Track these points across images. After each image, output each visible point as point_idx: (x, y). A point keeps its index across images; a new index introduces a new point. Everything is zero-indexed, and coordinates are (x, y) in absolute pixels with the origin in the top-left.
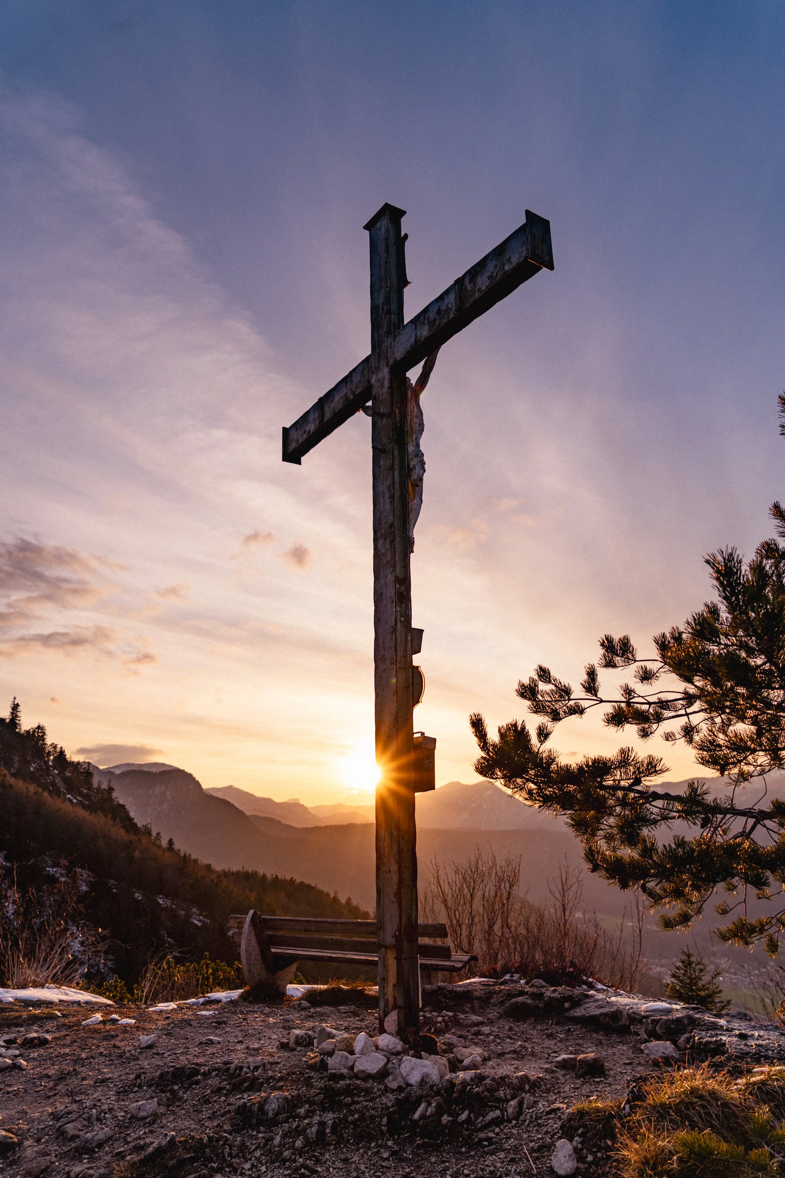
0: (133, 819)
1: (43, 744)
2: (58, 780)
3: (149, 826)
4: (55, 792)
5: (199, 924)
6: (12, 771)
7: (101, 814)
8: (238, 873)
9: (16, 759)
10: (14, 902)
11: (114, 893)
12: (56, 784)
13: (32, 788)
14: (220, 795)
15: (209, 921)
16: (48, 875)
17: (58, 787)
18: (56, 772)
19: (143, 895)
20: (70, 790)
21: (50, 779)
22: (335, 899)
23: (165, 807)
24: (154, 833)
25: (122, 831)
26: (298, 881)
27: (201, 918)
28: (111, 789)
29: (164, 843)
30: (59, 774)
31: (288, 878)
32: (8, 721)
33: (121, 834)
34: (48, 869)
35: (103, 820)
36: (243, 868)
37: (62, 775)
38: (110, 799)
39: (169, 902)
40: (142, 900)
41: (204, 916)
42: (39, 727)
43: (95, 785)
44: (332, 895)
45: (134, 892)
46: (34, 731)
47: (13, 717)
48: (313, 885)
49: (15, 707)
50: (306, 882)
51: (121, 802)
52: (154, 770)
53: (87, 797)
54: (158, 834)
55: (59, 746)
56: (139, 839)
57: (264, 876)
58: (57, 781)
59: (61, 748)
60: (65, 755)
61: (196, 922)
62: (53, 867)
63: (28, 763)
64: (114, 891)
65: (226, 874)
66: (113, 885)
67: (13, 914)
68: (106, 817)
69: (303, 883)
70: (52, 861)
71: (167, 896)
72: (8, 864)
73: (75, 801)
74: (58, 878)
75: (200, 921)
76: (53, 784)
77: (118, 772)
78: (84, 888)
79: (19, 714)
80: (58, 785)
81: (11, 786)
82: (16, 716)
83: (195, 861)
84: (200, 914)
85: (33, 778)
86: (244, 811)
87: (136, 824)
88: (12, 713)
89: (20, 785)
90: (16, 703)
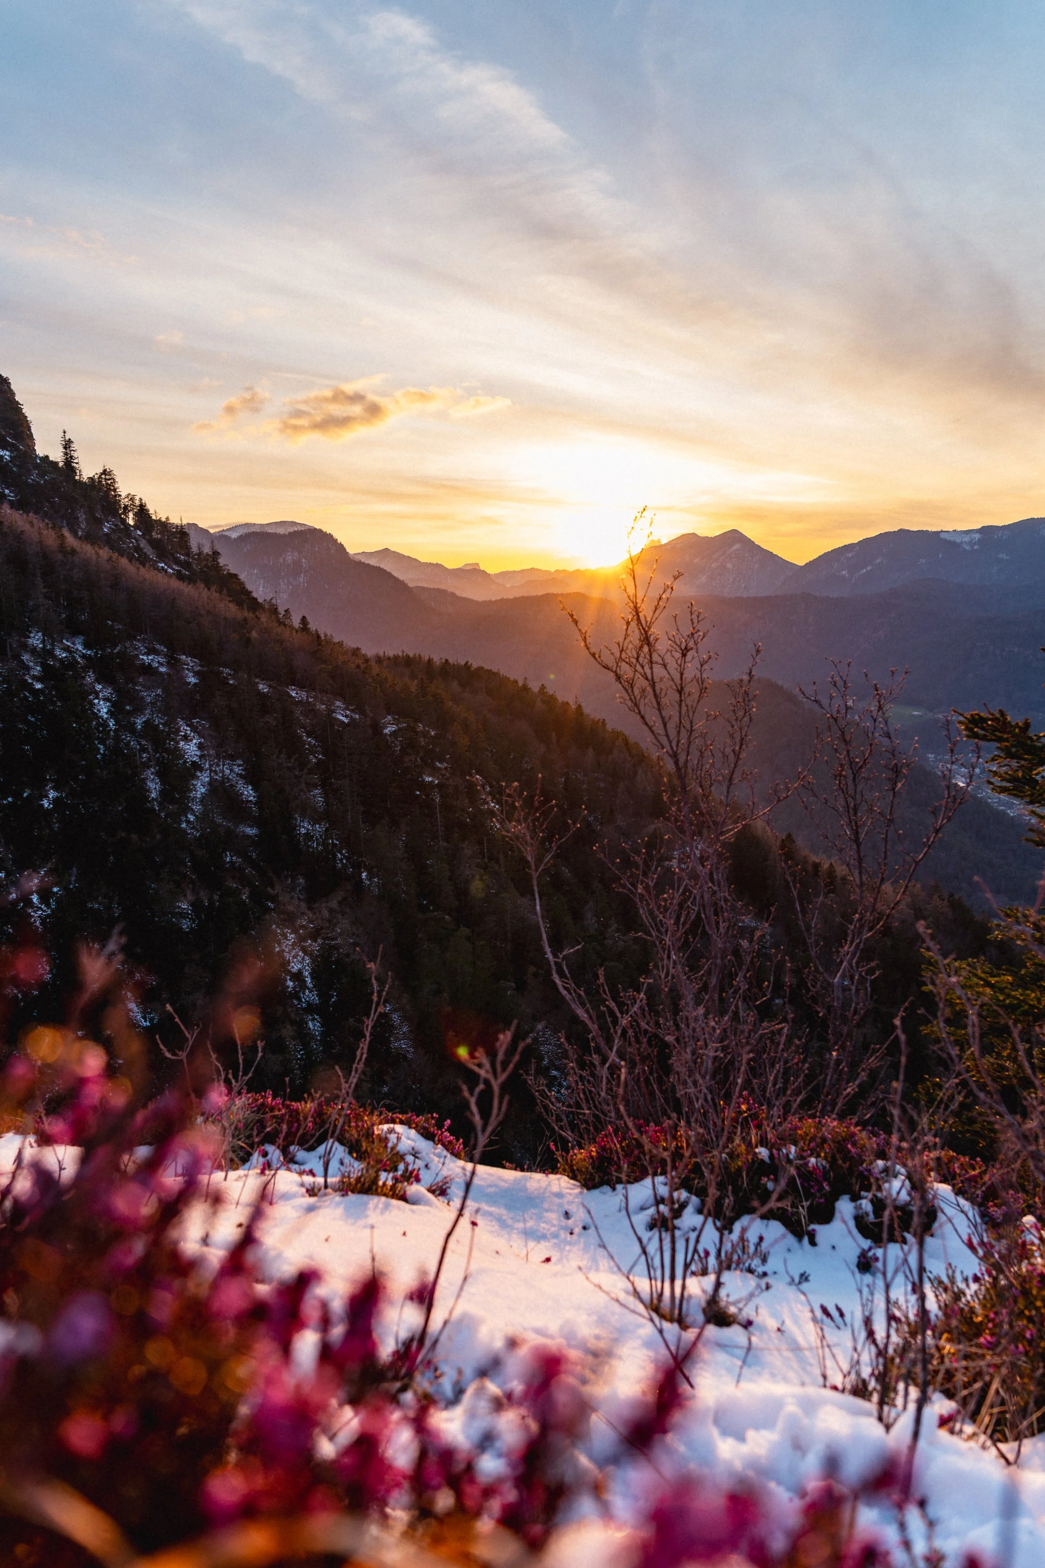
0: (251, 592)
1: (115, 496)
2: (143, 543)
3: (274, 601)
4: (143, 560)
5: (346, 721)
6: (80, 533)
7: (202, 586)
8: (396, 657)
9: (82, 516)
10: (106, 699)
11: (231, 685)
12: (141, 549)
13: (105, 553)
14: (373, 562)
15: (357, 716)
16: (144, 664)
17: (145, 554)
18: (139, 533)
19: (270, 686)
20: (162, 556)
21: (132, 542)
22: (525, 688)
23: (301, 580)
24: (281, 610)
25: (233, 607)
26: (475, 666)
27: (348, 712)
28: (216, 554)
29: (296, 622)
30: (143, 536)
31: (463, 663)
32: (61, 464)
33: (230, 610)
34: (141, 657)
35: (205, 593)
36: (403, 652)
37: (147, 537)
38: (217, 568)
39: (304, 695)
40: (268, 692)
41: (352, 711)
42: (105, 472)
43: (195, 550)
44: (520, 684)
45: (258, 683)
46: (100, 477)
47: (66, 459)
48: (495, 670)
49: (67, 445)
50: (486, 667)
51: (233, 571)
52: (281, 531)
53: (186, 565)
54: (287, 611)
55: (137, 498)
56: (256, 616)
57: (430, 661)
58: (142, 545)
59: (141, 499)
60: (148, 510)
61: (341, 718)
62: (148, 654)
63: (100, 522)
64: (231, 682)
65: (379, 660)
66: (230, 674)
67: (107, 713)
68: (209, 589)
69: (482, 668)
70: (146, 647)
71: (301, 686)
72: (89, 652)
73: (170, 571)
74: (157, 668)
75: (346, 716)
76: (138, 549)
77: (234, 535)
78: (192, 680)
79: (75, 455)
80: (145, 550)
81: (73, 552)
82: (71, 457)
83: (340, 644)
84: (347, 709)
85: (109, 541)
86: (406, 582)
87: (256, 599)
88: (66, 454)
89: (88, 550)
90: (67, 439)
